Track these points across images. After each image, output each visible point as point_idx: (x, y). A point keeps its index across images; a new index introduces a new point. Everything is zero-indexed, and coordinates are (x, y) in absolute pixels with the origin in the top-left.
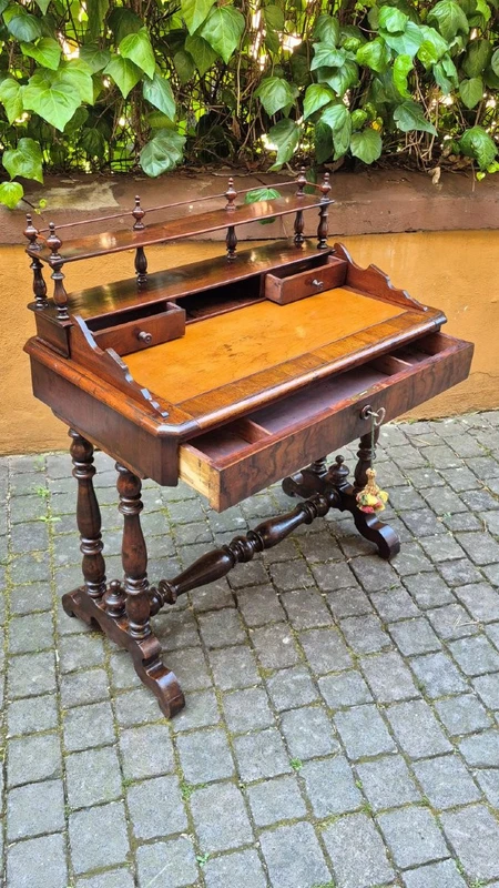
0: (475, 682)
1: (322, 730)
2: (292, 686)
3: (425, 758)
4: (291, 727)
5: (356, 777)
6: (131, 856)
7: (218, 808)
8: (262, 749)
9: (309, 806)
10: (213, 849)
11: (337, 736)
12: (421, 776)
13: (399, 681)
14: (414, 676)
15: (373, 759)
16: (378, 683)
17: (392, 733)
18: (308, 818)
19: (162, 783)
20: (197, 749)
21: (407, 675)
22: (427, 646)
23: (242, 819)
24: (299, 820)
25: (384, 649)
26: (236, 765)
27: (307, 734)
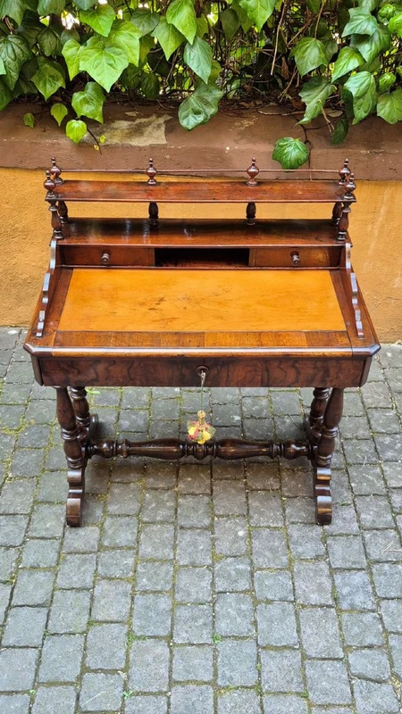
0: (383, 603)
1: (245, 616)
2: (233, 573)
3: (318, 659)
4: (222, 607)
5: (258, 660)
6: (80, 678)
7: (149, 658)
8: (195, 619)
9: (215, 674)
10: (137, 689)
11: (255, 623)
12: (309, 672)
13: (320, 588)
14: (334, 587)
15: (277, 649)
16: (301, 585)
17: (298, 631)
18: (213, 683)
19: (115, 628)
20: (148, 608)
21: (327, 584)
22: (354, 563)
23: (164, 671)
24: (205, 683)
25: (317, 558)
26: (172, 628)
27: (232, 616)
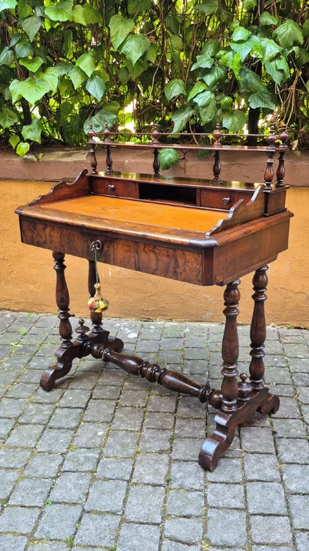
0: (211, 486)
1: (80, 488)
2: (82, 459)
3: (136, 523)
4: (63, 481)
5: (79, 520)
8: (33, 488)
9: (35, 529)
11: (87, 494)
12: (123, 532)
13: (156, 472)
14: (169, 472)
15: (100, 513)
16: (140, 470)
17: (125, 502)
18: (30, 535)
21: (164, 470)
22: (192, 457)
24: (22, 535)
25: (161, 452)
26: (11, 493)
27: (68, 488)
